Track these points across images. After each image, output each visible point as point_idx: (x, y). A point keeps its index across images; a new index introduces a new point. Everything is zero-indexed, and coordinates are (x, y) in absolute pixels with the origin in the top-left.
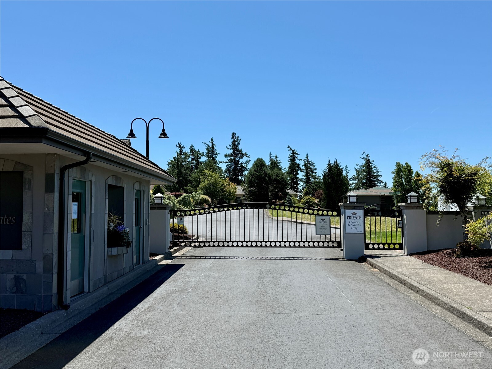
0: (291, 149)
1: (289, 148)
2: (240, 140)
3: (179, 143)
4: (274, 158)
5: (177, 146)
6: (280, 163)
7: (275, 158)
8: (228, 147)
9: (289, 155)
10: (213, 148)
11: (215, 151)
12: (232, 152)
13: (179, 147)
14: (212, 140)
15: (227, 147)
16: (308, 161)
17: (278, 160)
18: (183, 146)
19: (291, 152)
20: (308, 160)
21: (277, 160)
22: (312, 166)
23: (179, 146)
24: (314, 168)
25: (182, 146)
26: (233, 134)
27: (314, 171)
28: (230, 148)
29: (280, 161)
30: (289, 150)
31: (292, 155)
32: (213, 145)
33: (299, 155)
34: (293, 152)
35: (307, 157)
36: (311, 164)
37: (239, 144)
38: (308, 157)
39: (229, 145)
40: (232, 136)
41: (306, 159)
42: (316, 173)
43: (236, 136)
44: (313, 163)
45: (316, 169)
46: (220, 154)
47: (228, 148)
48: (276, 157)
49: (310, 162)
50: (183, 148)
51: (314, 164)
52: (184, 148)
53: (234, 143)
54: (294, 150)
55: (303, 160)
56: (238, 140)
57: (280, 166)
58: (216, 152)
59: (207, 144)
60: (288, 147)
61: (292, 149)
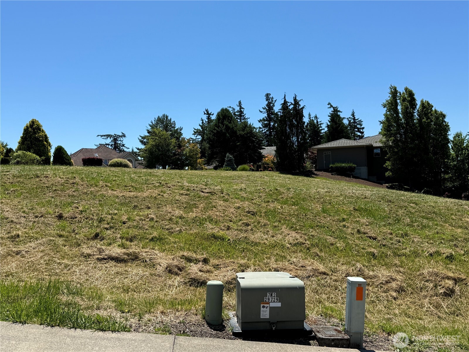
0: (331, 106)
1: (330, 105)
2: (275, 101)
3: (206, 110)
4: (313, 119)
5: (204, 113)
6: (321, 124)
7: (315, 119)
8: (262, 110)
9: (330, 113)
10: (241, 112)
11: (243, 115)
12: (266, 116)
13: (207, 114)
14: (240, 103)
15: (260, 110)
16: (354, 119)
17: (319, 121)
18: (211, 113)
19: (332, 109)
20: (355, 117)
21: (317, 121)
22: (359, 125)
23: (207, 112)
24: (362, 127)
25: (209, 112)
26: (267, 95)
27: (361, 131)
28: (264, 111)
29: (320, 122)
30: (329, 108)
31: (333, 113)
32: (241, 108)
33: (341, 112)
34: (334, 109)
35: (353, 115)
36: (358, 122)
37: (274, 105)
38: (355, 114)
39: (263, 108)
40: (267, 97)
41: (351, 117)
42: (363, 133)
43: (271, 96)
44: (360, 121)
45: (363, 128)
46: (249, 118)
47: (261, 112)
48: (316, 117)
49: (357, 119)
50: (211, 115)
51: (362, 122)
52: (213, 114)
53: (268, 105)
54: (335, 107)
55: (347, 119)
56: (273, 101)
57: (320, 128)
58: (245, 116)
59: (232, 108)
60: (328, 105)
61: (333, 106)
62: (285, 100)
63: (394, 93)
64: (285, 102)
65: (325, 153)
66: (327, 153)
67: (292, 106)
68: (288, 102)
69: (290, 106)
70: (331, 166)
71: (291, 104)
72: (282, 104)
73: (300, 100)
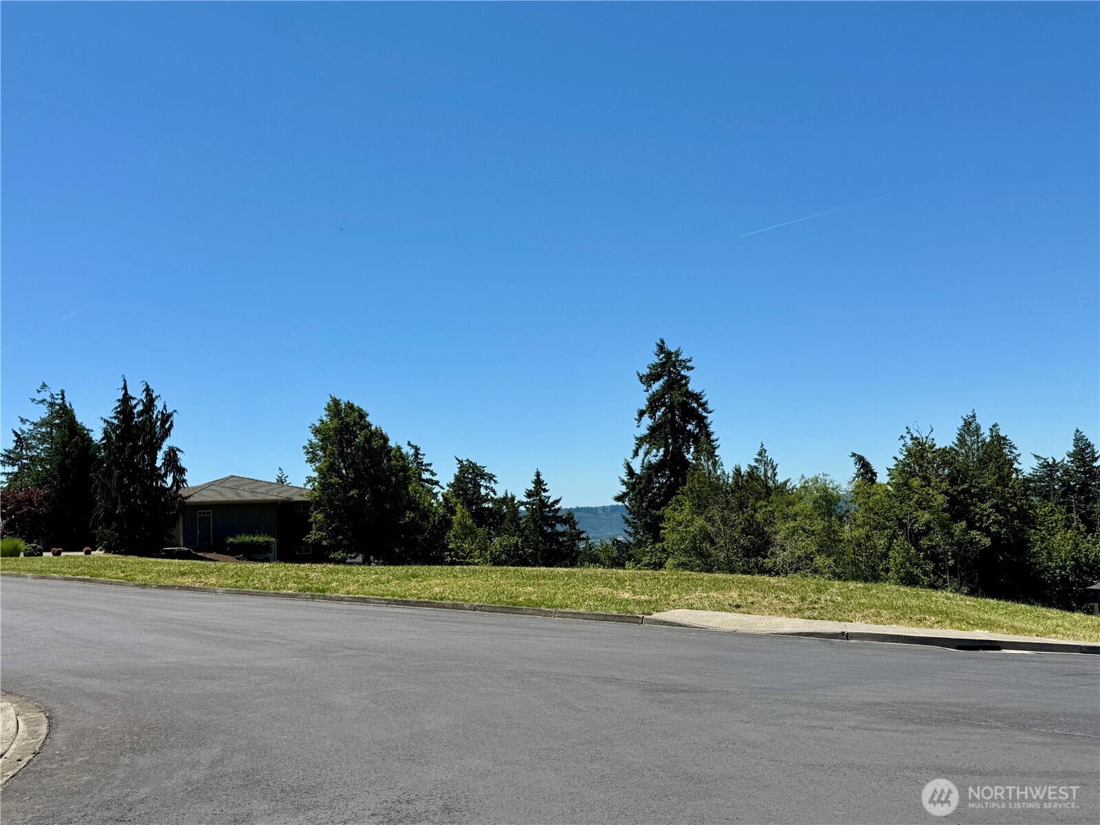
62: (126, 393)
63: (335, 408)
64: (126, 398)
65: (200, 513)
66: (204, 513)
67: (140, 408)
68: (133, 398)
69: (136, 406)
70: (231, 540)
71: (138, 404)
72: (119, 400)
73: (157, 397)
